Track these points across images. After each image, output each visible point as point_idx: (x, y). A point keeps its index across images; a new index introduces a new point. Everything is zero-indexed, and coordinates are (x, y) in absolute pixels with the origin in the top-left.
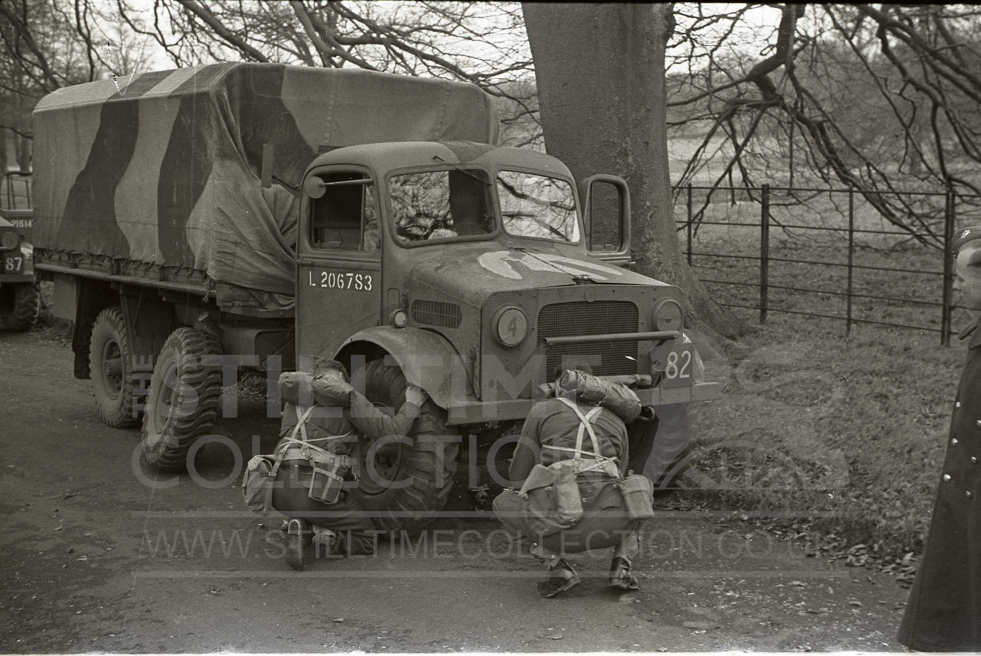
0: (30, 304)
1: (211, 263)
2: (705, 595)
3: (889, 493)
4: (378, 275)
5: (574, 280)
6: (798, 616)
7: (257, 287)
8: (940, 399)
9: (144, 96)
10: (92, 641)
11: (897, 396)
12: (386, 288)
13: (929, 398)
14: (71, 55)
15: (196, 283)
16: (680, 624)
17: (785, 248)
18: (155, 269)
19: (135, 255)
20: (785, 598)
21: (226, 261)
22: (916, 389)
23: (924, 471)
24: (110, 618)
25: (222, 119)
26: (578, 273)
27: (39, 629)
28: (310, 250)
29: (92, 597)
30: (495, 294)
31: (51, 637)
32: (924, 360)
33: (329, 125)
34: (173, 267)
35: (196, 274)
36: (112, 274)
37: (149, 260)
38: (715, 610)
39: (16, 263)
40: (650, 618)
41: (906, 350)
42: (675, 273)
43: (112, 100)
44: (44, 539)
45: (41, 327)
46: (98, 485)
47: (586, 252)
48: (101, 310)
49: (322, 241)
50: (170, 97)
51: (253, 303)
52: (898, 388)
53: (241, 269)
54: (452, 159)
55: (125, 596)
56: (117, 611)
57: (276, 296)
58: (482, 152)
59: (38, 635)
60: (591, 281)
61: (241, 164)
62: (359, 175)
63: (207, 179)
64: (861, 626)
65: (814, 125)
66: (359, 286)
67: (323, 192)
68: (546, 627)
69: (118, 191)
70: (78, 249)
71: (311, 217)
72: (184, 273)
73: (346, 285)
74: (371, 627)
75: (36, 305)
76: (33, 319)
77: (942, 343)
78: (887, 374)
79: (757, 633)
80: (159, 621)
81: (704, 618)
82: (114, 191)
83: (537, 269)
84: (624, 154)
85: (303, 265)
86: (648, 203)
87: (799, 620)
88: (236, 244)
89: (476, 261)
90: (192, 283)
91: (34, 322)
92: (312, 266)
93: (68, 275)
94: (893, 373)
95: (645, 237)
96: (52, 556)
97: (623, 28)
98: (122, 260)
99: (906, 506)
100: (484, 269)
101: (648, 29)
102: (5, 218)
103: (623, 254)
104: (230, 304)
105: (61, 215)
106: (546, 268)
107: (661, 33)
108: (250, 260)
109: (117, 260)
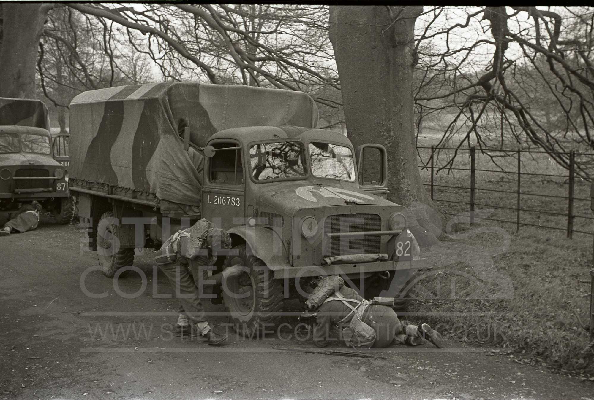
0: (70, 209)
1: (158, 190)
2: (405, 368)
3: (517, 318)
4: (244, 198)
5: (345, 202)
6: (452, 380)
7: (183, 203)
8: (558, 268)
9: (127, 99)
10: (85, 384)
11: (535, 265)
12: (247, 204)
13: (552, 267)
14: (103, 63)
15: (151, 200)
16: (388, 382)
17: (502, 181)
18: (130, 192)
19: (121, 184)
20: (447, 371)
21: (167, 189)
22: (547, 262)
23: (538, 306)
24: (95, 373)
25: (165, 113)
26: (349, 198)
27: (59, 378)
28: (209, 184)
29: (87, 363)
30: (301, 210)
31: (64, 382)
32: (556, 246)
33: (224, 116)
34: (139, 191)
35: (151, 195)
36: (109, 194)
37: (128, 187)
38: (409, 376)
39: (62, 186)
40: (373, 378)
41: (547, 240)
42: (418, 196)
43: (110, 100)
44: (65, 334)
45: (75, 222)
46: (97, 307)
47: (358, 186)
48: (103, 213)
49: (216, 179)
50: (139, 100)
51: (180, 212)
52: (537, 261)
53: (174, 193)
54: (285, 136)
55: (104, 362)
56: (99, 370)
57: (193, 207)
58: (301, 132)
59: (58, 381)
60: (355, 203)
61: (175, 136)
62: (234, 145)
63: (158, 143)
64: (483, 385)
65: (517, 110)
66: (233, 204)
67: (214, 154)
68: (317, 381)
69: (113, 149)
70: (92, 179)
71: (210, 165)
72: (145, 194)
73: (227, 203)
74: (227, 380)
75: (73, 210)
76: (71, 218)
77: (568, 236)
78: (533, 254)
79: (428, 387)
80: (120, 375)
81: (401, 379)
82: (110, 149)
83: (327, 196)
84: (389, 130)
85: (205, 192)
86: (402, 158)
87: (451, 381)
88: (171, 179)
89: (294, 191)
90: (148, 200)
91: (72, 219)
92: (210, 192)
93: (87, 194)
94: (536, 253)
95: (400, 176)
96: (69, 342)
97: (388, 62)
98: (114, 186)
99: (523, 324)
100: (298, 196)
101: (402, 61)
102: (57, 161)
103: (382, 187)
104: (168, 212)
105: (83, 160)
106: (331, 195)
107: (409, 64)
108: (179, 188)
109: (111, 186)
